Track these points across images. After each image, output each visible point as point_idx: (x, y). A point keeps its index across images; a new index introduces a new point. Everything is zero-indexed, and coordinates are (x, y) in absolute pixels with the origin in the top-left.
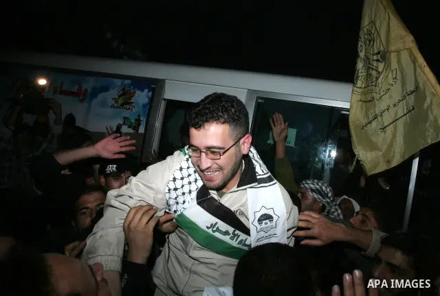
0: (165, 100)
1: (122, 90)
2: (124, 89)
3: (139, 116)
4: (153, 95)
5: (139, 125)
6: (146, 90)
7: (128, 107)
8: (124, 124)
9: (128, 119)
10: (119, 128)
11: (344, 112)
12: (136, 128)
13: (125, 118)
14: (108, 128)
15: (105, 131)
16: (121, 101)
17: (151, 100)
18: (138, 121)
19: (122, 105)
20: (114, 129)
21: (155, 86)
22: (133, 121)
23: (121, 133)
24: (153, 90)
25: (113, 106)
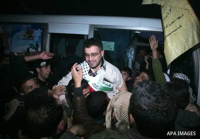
0: (49, 33)
1: (27, 30)
2: (28, 30)
3: (37, 43)
4: (43, 31)
5: (38, 47)
6: (39, 29)
7: (31, 38)
8: (30, 48)
9: (32, 44)
10: (28, 49)
11: (136, 32)
12: (37, 49)
13: (30, 44)
14: (23, 50)
15: (22, 52)
16: (27, 36)
17: (42, 34)
18: (37, 45)
19: (28, 38)
20: (26, 51)
21: (44, 27)
22: (35, 45)
23: (29, 52)
24: (43, 29)
25: (23, 39)
